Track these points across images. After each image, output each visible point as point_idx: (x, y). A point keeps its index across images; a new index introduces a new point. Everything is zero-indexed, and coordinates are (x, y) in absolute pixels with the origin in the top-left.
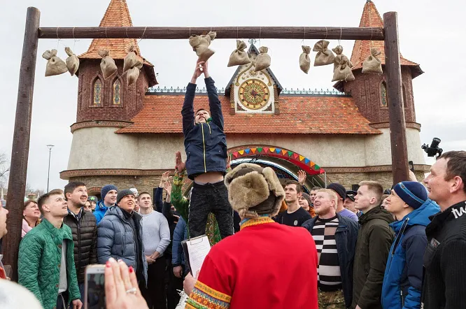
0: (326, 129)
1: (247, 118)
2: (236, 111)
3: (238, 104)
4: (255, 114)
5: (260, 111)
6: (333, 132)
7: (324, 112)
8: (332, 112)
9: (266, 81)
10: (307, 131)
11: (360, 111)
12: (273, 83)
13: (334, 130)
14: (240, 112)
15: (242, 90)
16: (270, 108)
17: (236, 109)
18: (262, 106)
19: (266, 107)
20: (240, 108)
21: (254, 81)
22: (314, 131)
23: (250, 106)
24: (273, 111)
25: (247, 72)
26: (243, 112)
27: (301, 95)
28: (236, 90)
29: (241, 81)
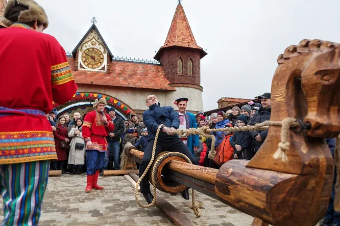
0: (139, 85)
1: (86, 74)
2: (79, 69)
3: (81, 64)
4: (92, 72)
5: (96, 70)
6: (143, 87)
7: (141, 74)
8: (146, 74)
9: (102, 50)
10: (126, 85)
11: (165, 75)
12: (107, 52)
13: (145, 86)
14: (82, 69)
15: (84, 54)
16: (103, 69)
17: (79, 67)
18: (98, 67)
19: (101, 68)
20: (82, 67)
21: (93, 49)
22: (131, 85)
23: (90, 66)
24: (106, 71)
25: (89, 43)
26: (84, 69)
27: (128, 61)
28: (80, 54)
29: (84, 48)
